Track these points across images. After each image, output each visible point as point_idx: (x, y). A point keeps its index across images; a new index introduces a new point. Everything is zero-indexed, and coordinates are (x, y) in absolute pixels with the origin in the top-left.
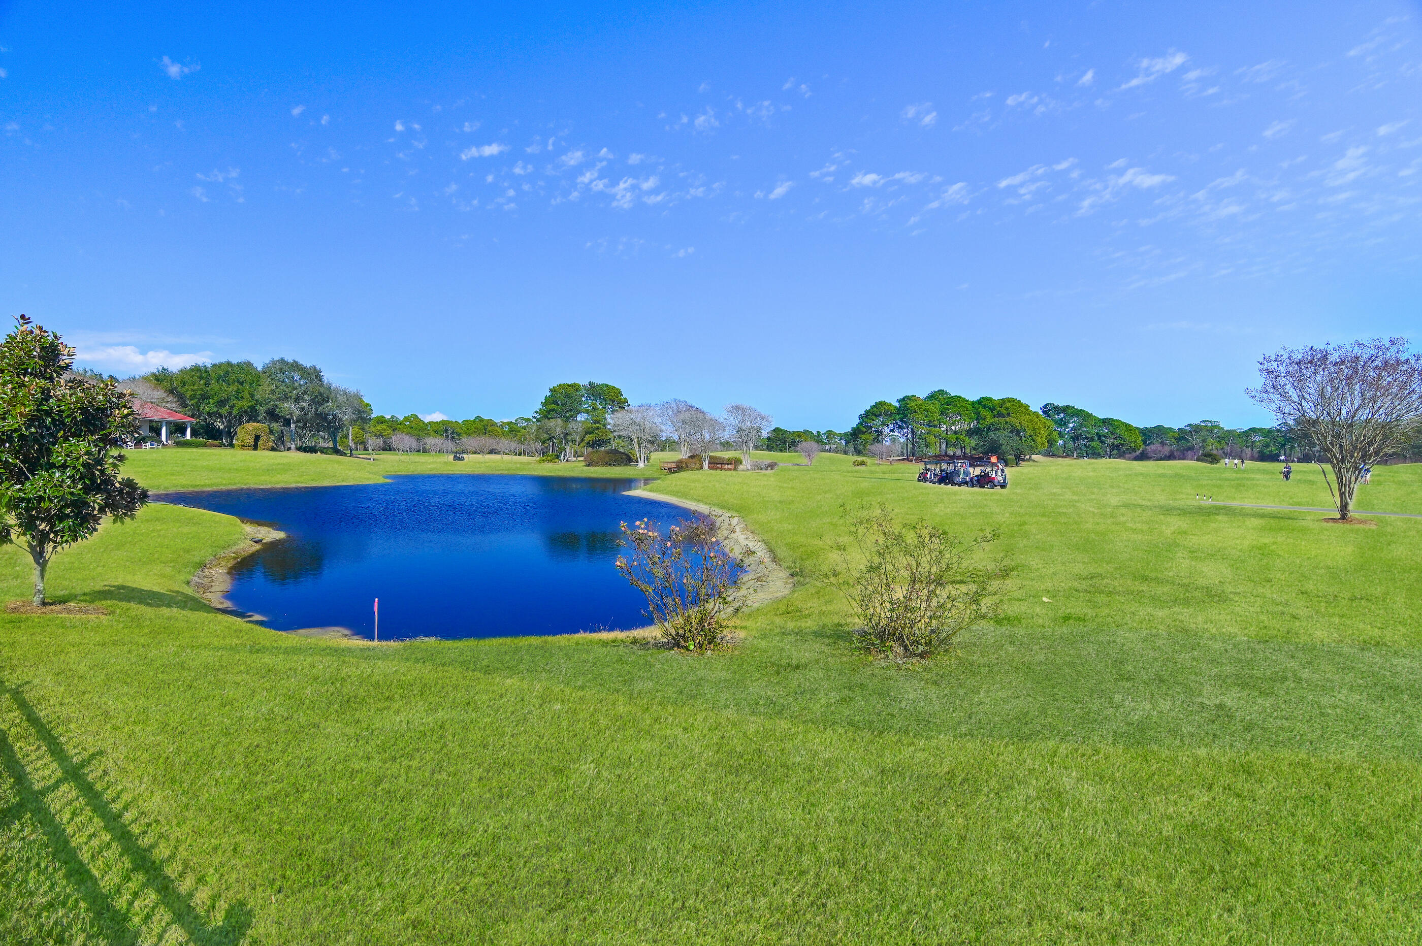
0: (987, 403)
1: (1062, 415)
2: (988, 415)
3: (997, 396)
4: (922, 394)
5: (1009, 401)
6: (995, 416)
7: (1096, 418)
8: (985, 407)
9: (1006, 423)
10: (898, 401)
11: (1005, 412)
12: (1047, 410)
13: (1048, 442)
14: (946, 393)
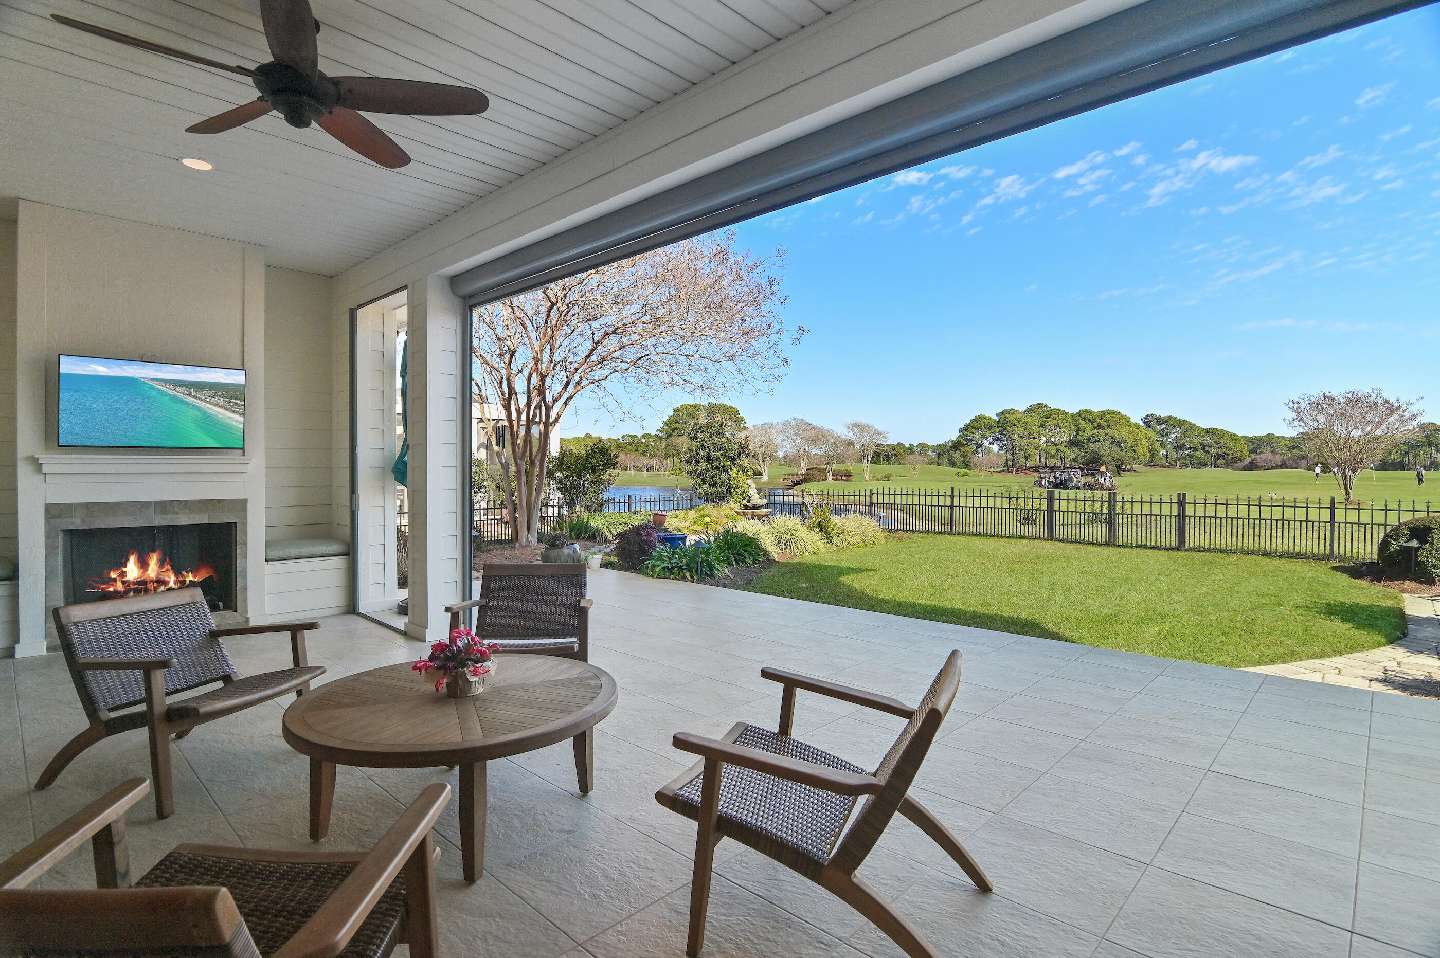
0: (1088, 416)
1: (1164, 426)
2: (1088, 427)
3: (1096, 408)
4: (1021, 407)
5: (1109, 414)
6: (1095, 428)
7: (1199, 428)
8: (1084, 419)
9: (1107, 434)
10: (998, 415)
11: (1105, 424)
12: (1148, 421)
13: (1150, 452)
14: (1046, 406)
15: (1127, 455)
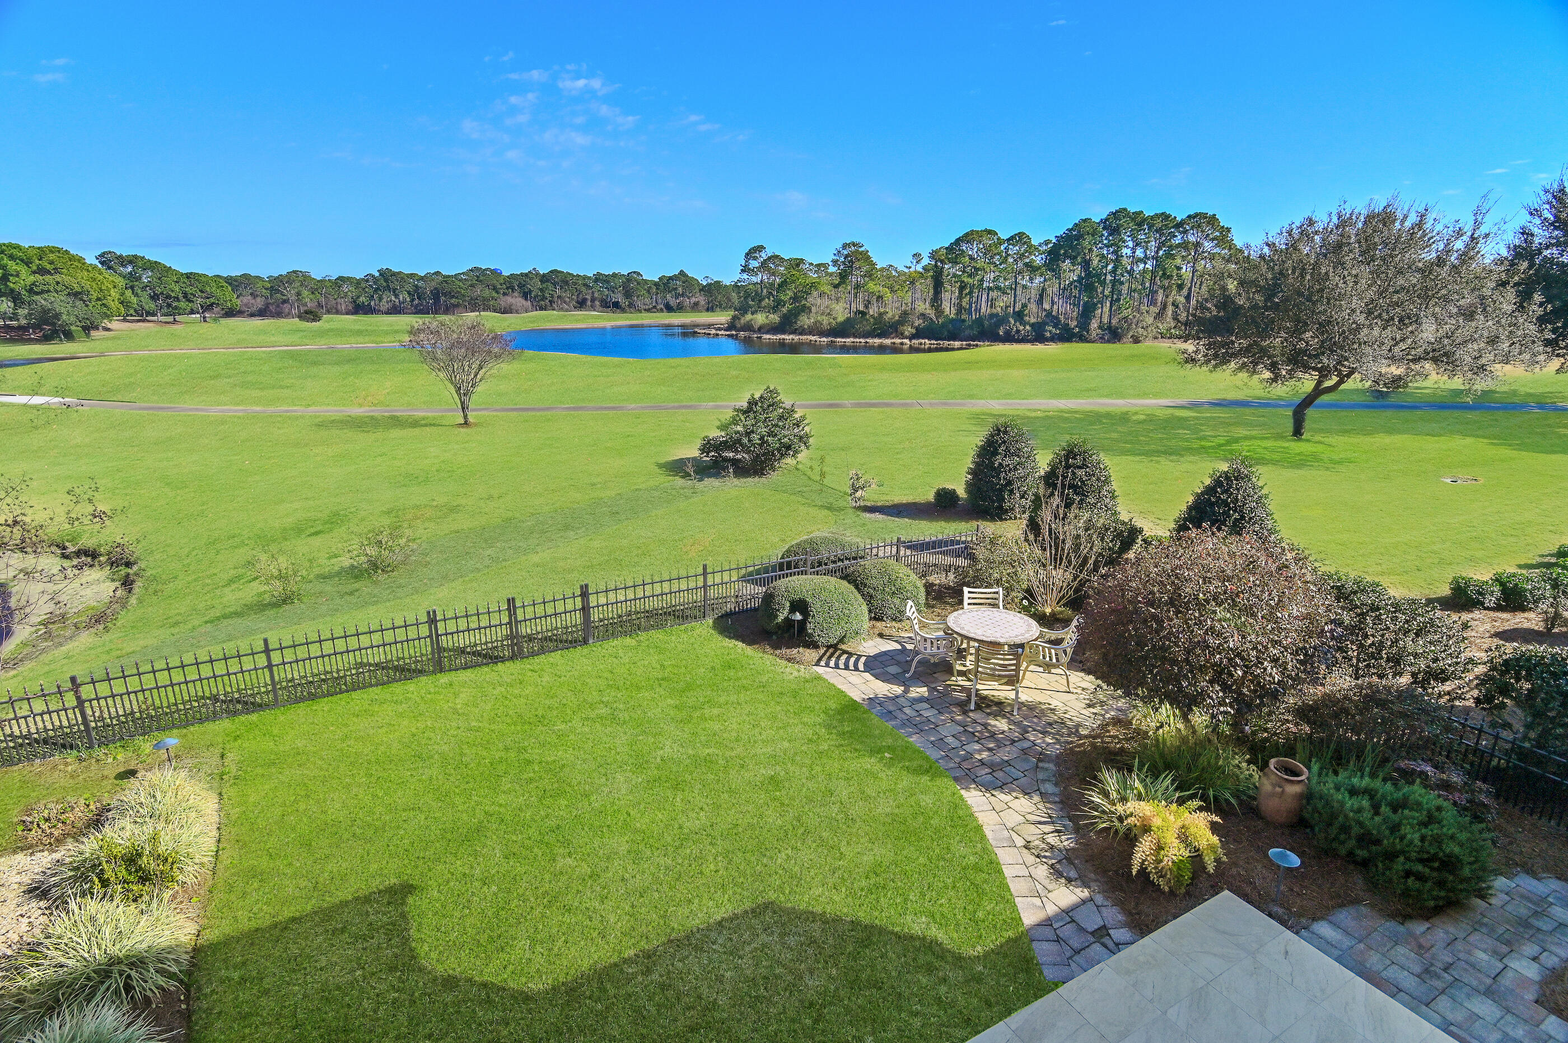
0: (14, 252)
1: (130, 269)
2: (23, 270)
5: (52, 252)
6: (34, 273)
7: (177, 272)
8: (12, 257)
9: (58, 283)
12: (107, 261)
13: (122, 303)
15: (94, 309)
